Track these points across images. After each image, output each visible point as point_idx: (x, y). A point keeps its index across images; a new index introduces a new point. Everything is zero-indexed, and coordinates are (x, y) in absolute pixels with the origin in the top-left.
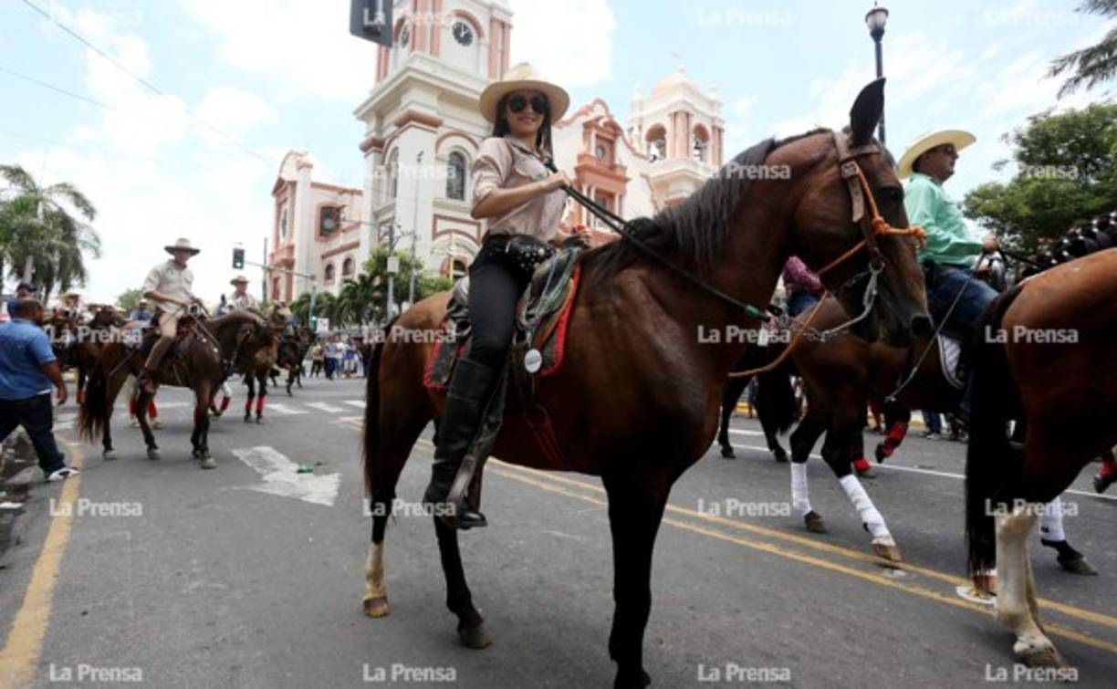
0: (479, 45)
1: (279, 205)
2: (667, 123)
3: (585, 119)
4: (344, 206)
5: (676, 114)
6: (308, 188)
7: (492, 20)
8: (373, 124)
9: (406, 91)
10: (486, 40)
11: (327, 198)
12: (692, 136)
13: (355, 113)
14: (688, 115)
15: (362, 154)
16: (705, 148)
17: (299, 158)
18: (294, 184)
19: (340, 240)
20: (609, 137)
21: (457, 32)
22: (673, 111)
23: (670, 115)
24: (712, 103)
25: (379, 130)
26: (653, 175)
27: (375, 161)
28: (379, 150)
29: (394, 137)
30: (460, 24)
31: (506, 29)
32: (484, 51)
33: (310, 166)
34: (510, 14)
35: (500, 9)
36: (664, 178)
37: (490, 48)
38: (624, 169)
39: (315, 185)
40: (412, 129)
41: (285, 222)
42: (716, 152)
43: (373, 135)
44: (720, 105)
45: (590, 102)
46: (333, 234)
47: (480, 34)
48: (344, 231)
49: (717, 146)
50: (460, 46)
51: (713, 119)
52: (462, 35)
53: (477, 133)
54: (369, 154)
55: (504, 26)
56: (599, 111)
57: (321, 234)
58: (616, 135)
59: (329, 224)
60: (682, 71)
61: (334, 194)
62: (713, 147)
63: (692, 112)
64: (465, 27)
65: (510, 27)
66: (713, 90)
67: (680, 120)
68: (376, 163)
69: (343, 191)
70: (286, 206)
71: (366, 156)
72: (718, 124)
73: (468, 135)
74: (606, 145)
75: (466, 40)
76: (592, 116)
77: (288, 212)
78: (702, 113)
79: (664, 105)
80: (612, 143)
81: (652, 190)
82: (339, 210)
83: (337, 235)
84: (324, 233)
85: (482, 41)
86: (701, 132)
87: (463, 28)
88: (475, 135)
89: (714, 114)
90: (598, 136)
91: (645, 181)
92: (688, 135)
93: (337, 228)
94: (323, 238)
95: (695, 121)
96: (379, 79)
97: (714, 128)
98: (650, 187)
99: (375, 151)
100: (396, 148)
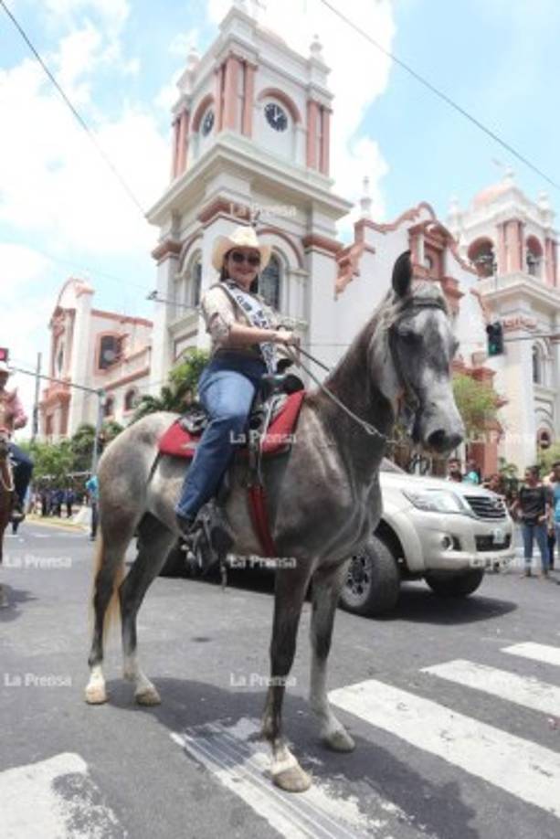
0: (294, 130)
1: (56, 338)
2: (494, 236)
3: (409, 224)
4: (126, 336)
5: (505, 225)
6: (88, 317)
7: (309, 103)
8: (169, 225)
9: (211, 179)
10: (303, 124)
11: (108, 327)
12: (525, 249)
13: (147, 216)
14: (520, 225)
15: (156, 262)
16: (538, 264)
17: (77, 284)
18: (72, 313)
19: (123, 372)
20: (438, 246)
21: (270, 114)
22: (501, 220)
23: (498, 226)
24: (544, 213)
25: (177, 231)
26: (484, 293)
27: (171, 268)
28: (175, 255)
29: (197, 236)
30: (274, 106)
31: (325, 113)
32: (301, 138)
33: (90, 293)
34: (330, 97)
35: (320, 91)
36: (494, 297)
37: (308, 134)
38: (456, 282)
39: (95, 313)
40: (221, 221)
41: (61, 354)
42: (551, 269)
43: (170, 237)
44: (553, 215)
45: (414, 205)
46: (113, 366)
47: (296, 118)
48: (127, 361)
49: (551, 263)
50: (274, 131)
51: (546, 231)
52: (276, 118)
53: (293, 231)
54: (163, 261)
55: (323, 110)
56: (425, 216)
57: (101, 367)
58: (445, 244)
59: (109, 355)
60: (511, 175)
61: (117, 323)
62: (547, 264)
63: (524, 221)
64: (279, 110)
65: (330, 111)
66: (544, 199)
67: (512, 231)
68: (173, 271)
69: (125, 320)
70: (63, 339)
71: (159, 265)
72: (551, 236)
73: (286, 234)
74: (435, 256)
75: (279, 125)
76: (418, 221)
77: (66, 345)
78: (534, 223)
79: (491, 214)
80: (440, 253)
81: (484, 309)
82: (120, 339)
83: (120, 365)
84: (104, 365)
85: (298, 125)
86: (533, 245)
87: (276, 110)
88: (293, 234)
89: (546, 225)
90: (427, 246)
91: (476, 299)
92: (521, 248)
93: (118, 358)
94: (102, 371)
95: (528, 232)
96: (175, 174)
97: (547, 240)
98: (481, 305)
99: (171, 257)
100: (198, 251)
